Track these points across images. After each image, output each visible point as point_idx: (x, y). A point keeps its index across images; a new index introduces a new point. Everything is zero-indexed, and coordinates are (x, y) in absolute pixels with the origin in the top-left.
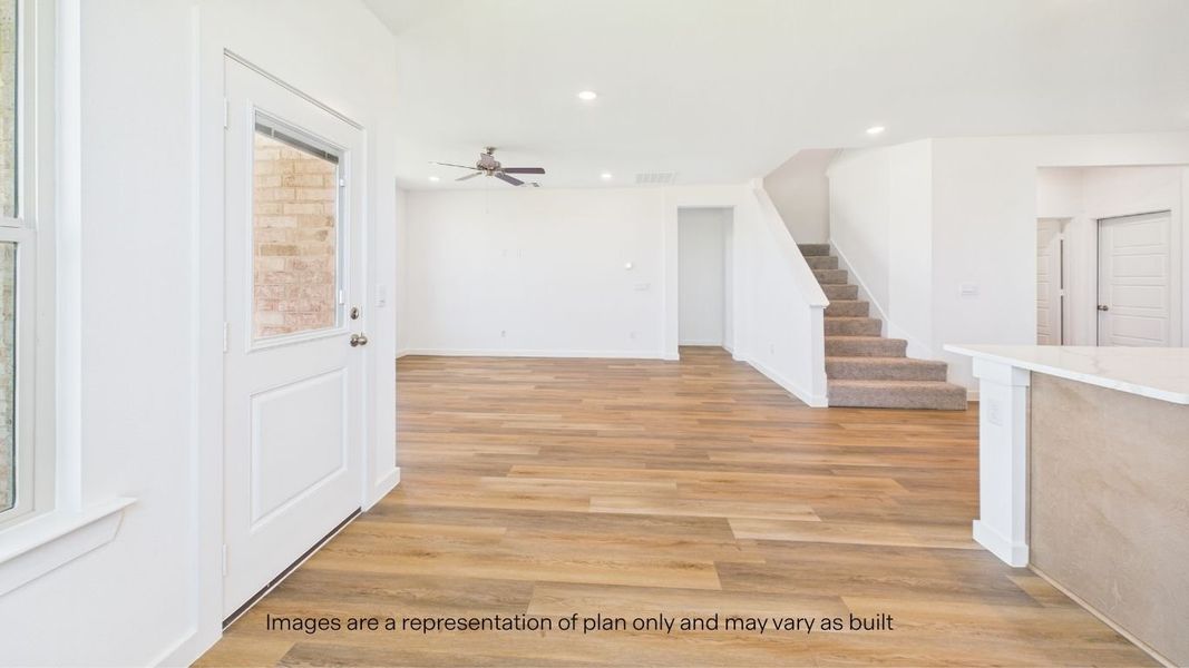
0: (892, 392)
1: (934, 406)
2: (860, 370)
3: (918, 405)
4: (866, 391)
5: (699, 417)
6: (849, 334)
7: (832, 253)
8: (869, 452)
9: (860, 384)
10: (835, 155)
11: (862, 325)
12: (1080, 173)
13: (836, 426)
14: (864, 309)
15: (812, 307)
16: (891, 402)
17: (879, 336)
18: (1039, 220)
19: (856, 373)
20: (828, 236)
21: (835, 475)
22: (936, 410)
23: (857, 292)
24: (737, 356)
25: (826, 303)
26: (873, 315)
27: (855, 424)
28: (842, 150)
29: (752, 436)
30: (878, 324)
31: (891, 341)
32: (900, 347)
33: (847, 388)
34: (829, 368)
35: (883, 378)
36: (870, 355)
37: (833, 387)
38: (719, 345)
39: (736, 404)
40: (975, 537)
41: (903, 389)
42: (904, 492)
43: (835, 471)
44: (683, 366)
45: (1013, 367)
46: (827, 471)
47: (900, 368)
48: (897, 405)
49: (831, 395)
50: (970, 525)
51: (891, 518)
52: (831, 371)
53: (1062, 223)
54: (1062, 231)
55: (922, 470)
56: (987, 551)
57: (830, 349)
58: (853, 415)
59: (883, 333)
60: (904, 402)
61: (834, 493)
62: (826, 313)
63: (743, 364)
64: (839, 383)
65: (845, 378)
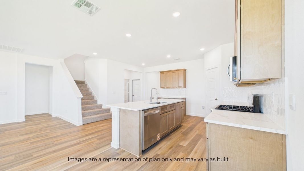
0: (99, 117)
1: (108, 118)
2: (92, 113)
3: (104, 119)
4: (93, 118)
5: (30, 142)
6: (89, 104)
7: (85, 83)
8: (92, 134)
9: (91, 117)
10: (87, 57)
11: (92, 102)
12: (130, 71)
13: (84, 129)
14: (93, 97)
15: (78, 98)
16: (99, 120)
17: (96, 104)
18: (125, 79)
19: (90, 114)
20: (85, 79)
21: (81, 144)
22: (108, 119)
23: (91, 93)
24: (54, 115)
25: (82, 97)
26: (95, 99)
27: (90, 127)
28: (88, 57)
29: (54, 141)
30: (96, 101)
31: (99, 105)
32: (101, 106)
33: (88, 118)
34: (83, 114)
35: (97, 114)
36: (94, 109)
37: (84, 119)
38: (47, 112)
39: (51, 132)
40: (111, 146)
41: (101, 116)
42: (99, 141)
43: (81, 143)
44: (27, 123)
45: (117, 108)
46: (79, 143)
47: (101, 111)
48: (100, 120)
49: (83, 122)
50: (110, 143)
51: (95, 149)
52: (83, 115)
53: (128, 80)
54: (128, 81)
55: (103, 134)
56: (113, 148)
57: (83, 109)
58: (89, 125)
59: (97, 103)
60: (101, 119)
61: (80, 149)
62: (82, 99)
63: (56, 117)
64: (85, 118)
65: (87, 116)
